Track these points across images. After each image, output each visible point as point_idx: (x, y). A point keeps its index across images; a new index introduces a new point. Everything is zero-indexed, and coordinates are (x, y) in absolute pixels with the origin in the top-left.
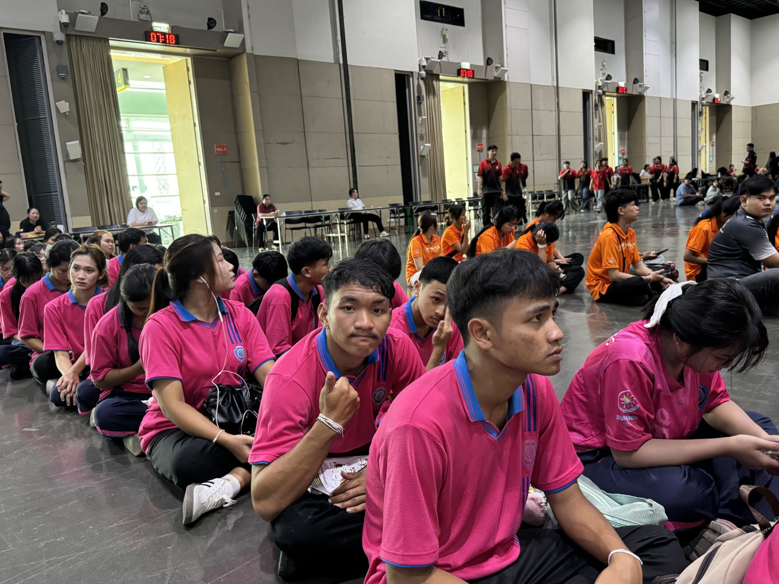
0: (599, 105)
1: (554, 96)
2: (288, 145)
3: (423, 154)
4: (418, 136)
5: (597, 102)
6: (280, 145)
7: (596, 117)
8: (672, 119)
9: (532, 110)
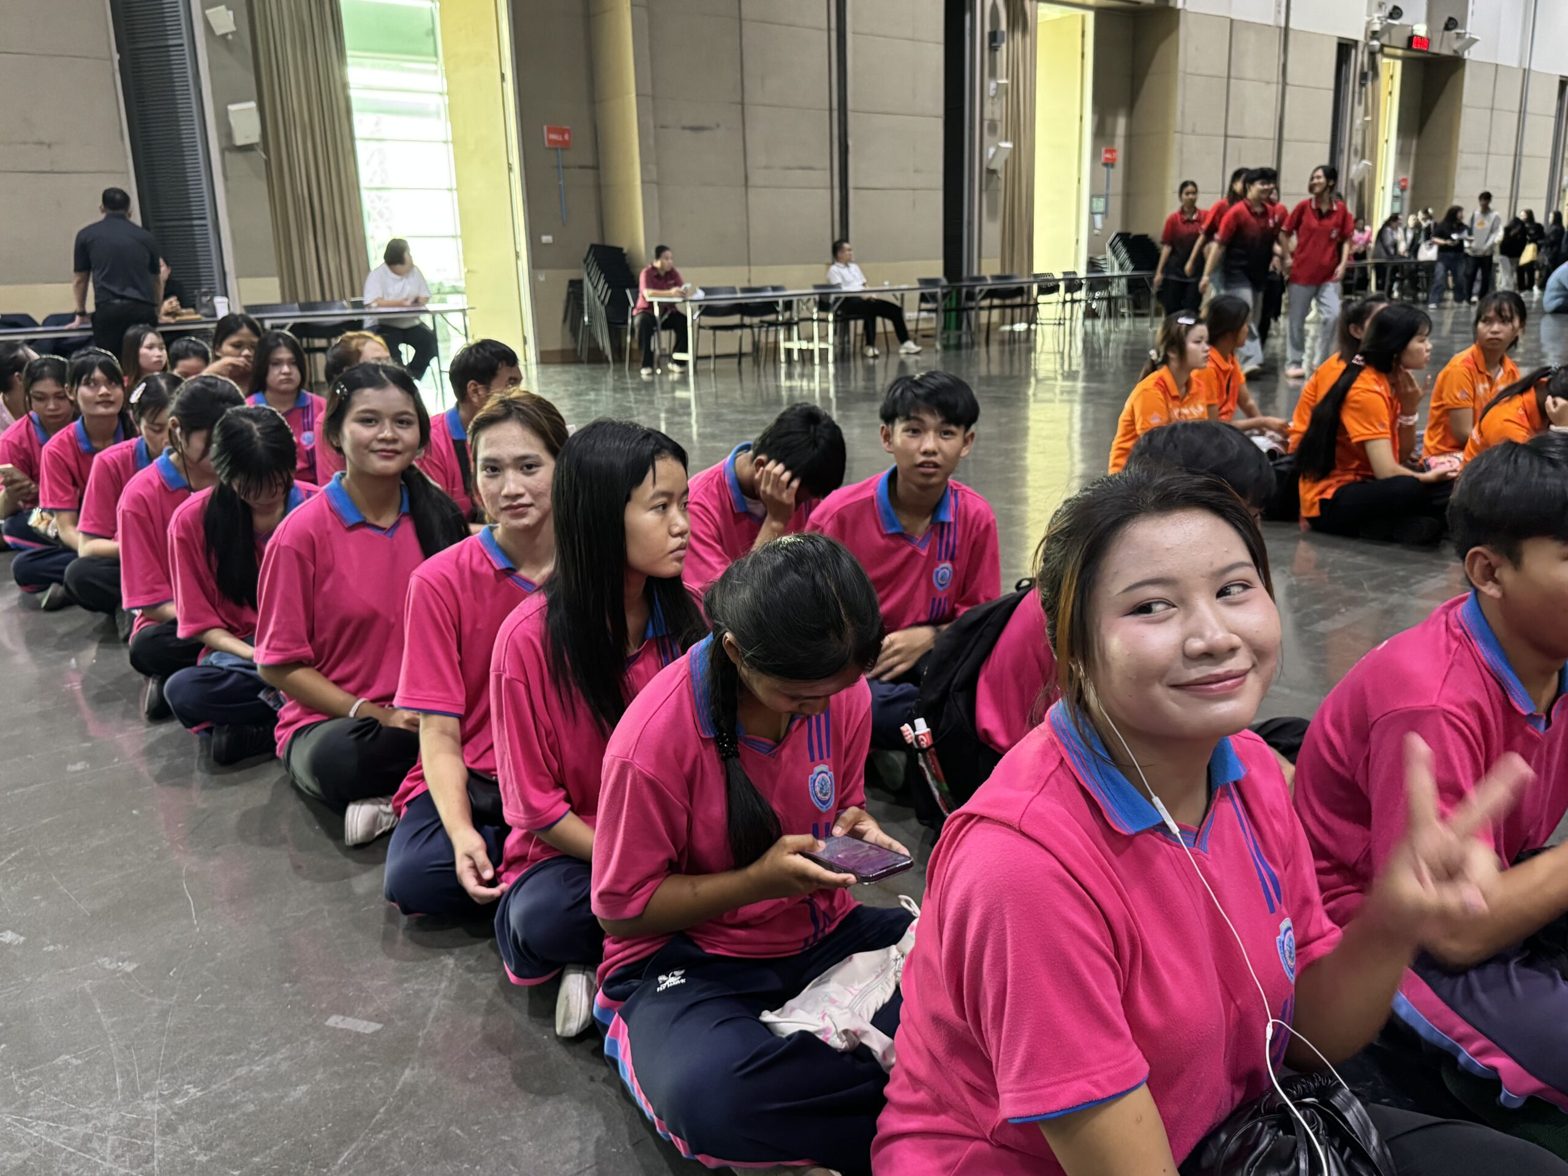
0: (1370, 74)
1: (1276, 48)
2: (706, 134)
3: (993, 167)
4: (986, 124)
5: (1366, 69)
6: (688, 133)
7: (1360, 102)
8: (1516, 116)
9: (1229, 77)
